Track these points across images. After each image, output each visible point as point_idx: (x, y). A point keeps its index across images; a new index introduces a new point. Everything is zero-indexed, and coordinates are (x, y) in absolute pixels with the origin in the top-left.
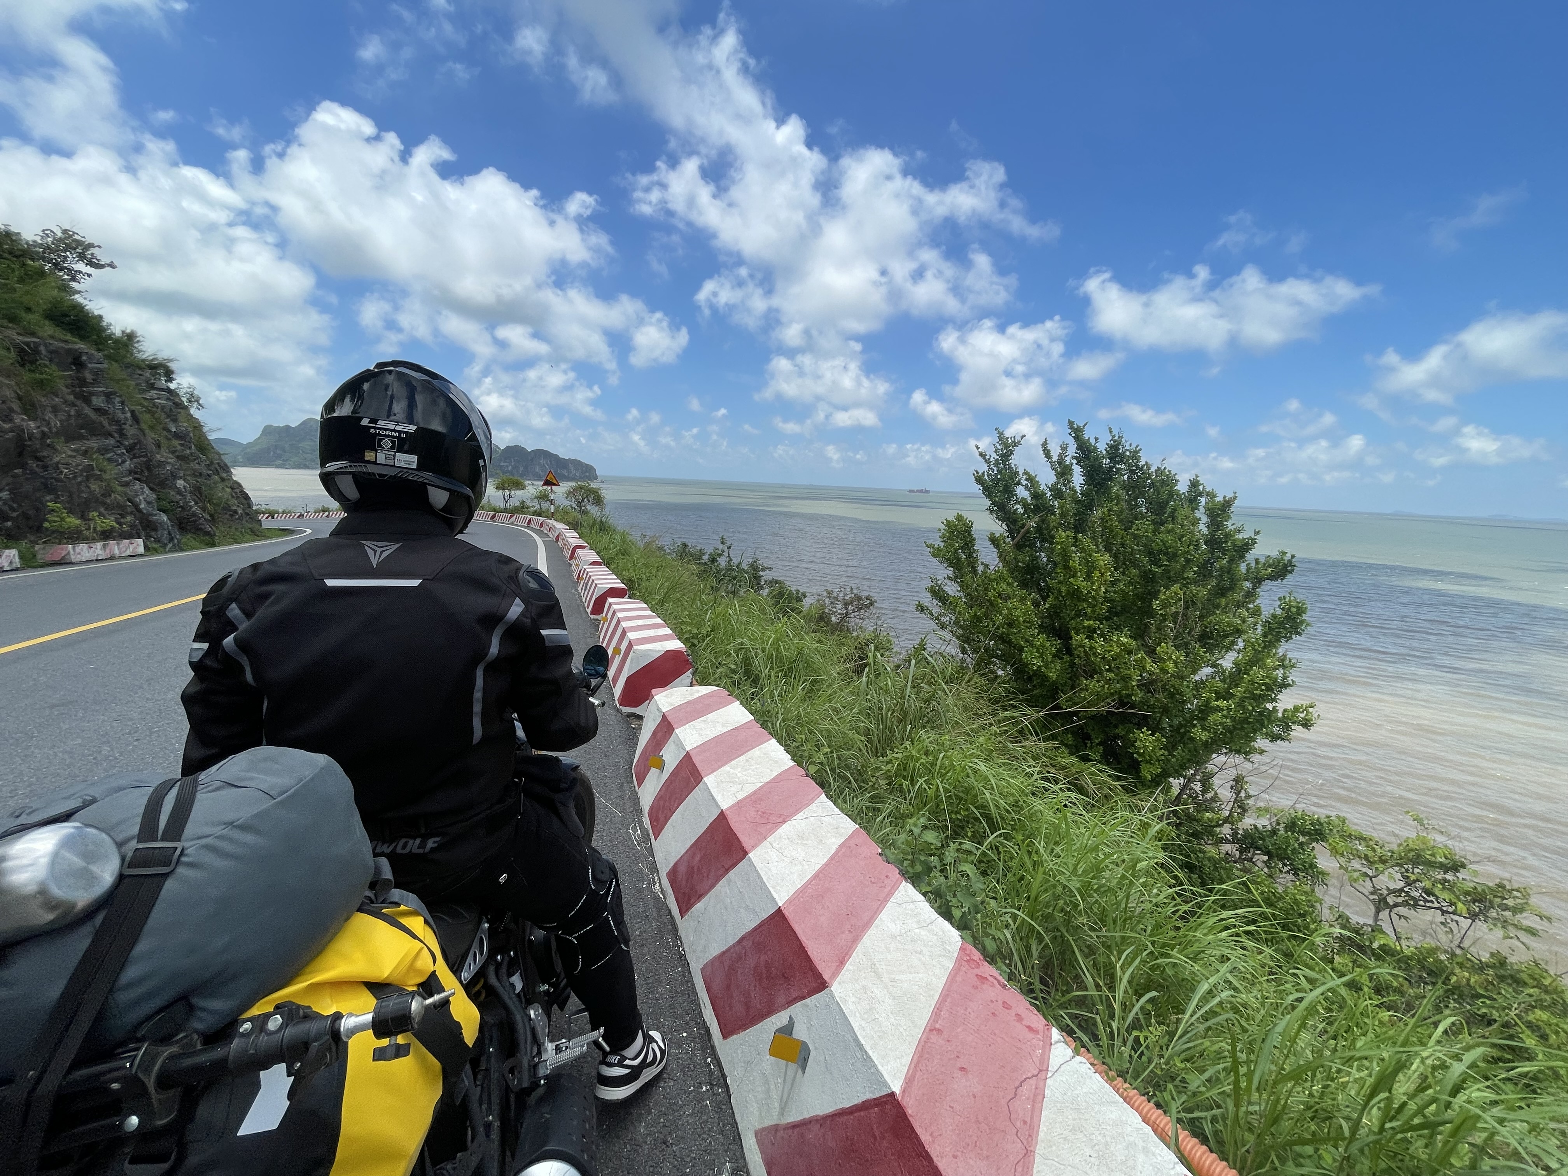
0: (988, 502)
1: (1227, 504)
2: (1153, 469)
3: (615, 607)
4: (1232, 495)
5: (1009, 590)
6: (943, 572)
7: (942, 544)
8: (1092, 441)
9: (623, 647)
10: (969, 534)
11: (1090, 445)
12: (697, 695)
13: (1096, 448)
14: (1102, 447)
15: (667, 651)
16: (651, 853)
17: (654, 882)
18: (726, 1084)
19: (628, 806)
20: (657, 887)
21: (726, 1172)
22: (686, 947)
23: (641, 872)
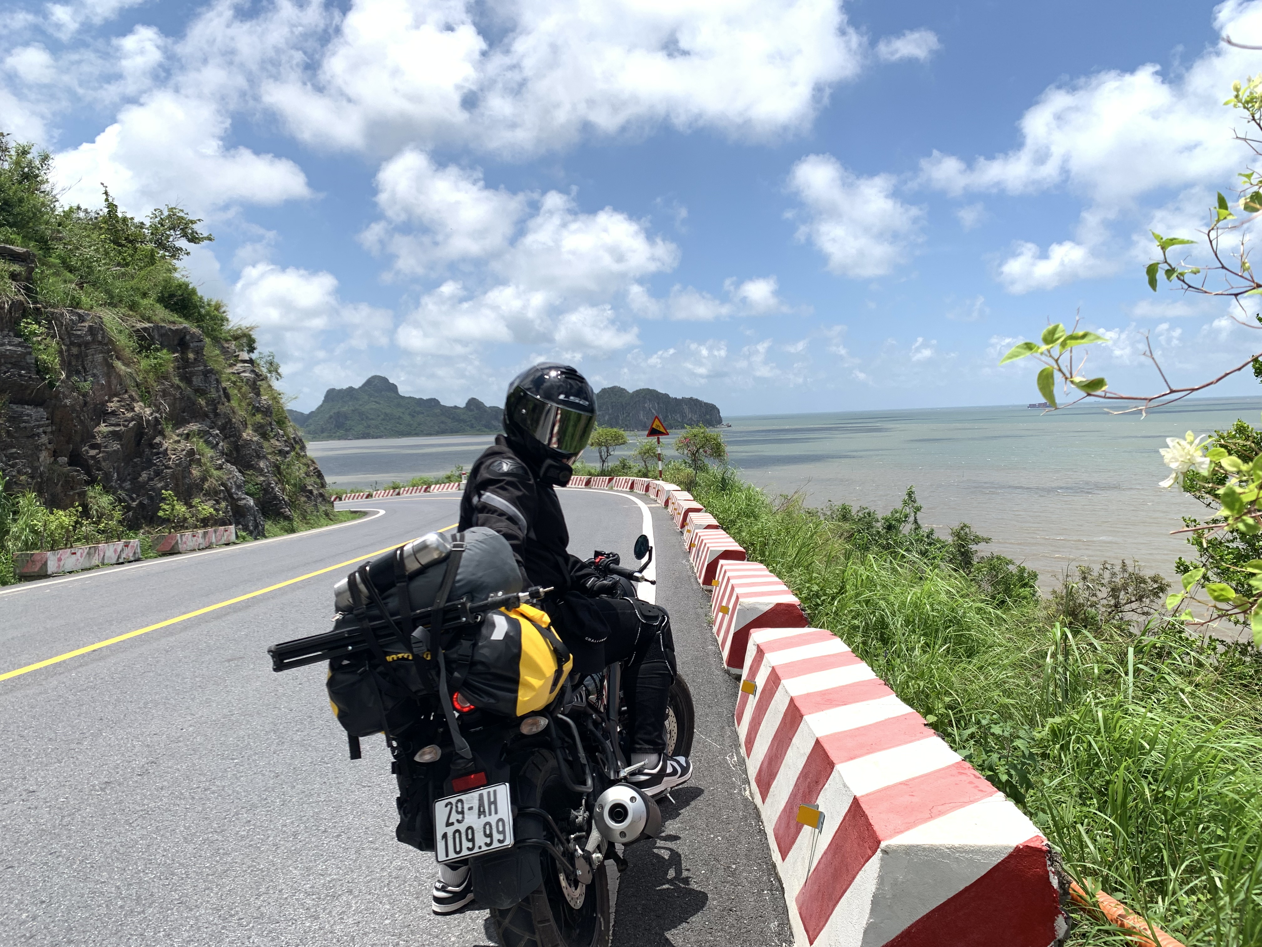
3: (728, 569)
9: (731, 605)
15: (778, 605)
16: (745, 772)
17: (745, 790)
18: (783, 888)
19: (728, 742)
20: (747, 793)
21: (774, 925)
22: (765, 824)
23: (733, 783)
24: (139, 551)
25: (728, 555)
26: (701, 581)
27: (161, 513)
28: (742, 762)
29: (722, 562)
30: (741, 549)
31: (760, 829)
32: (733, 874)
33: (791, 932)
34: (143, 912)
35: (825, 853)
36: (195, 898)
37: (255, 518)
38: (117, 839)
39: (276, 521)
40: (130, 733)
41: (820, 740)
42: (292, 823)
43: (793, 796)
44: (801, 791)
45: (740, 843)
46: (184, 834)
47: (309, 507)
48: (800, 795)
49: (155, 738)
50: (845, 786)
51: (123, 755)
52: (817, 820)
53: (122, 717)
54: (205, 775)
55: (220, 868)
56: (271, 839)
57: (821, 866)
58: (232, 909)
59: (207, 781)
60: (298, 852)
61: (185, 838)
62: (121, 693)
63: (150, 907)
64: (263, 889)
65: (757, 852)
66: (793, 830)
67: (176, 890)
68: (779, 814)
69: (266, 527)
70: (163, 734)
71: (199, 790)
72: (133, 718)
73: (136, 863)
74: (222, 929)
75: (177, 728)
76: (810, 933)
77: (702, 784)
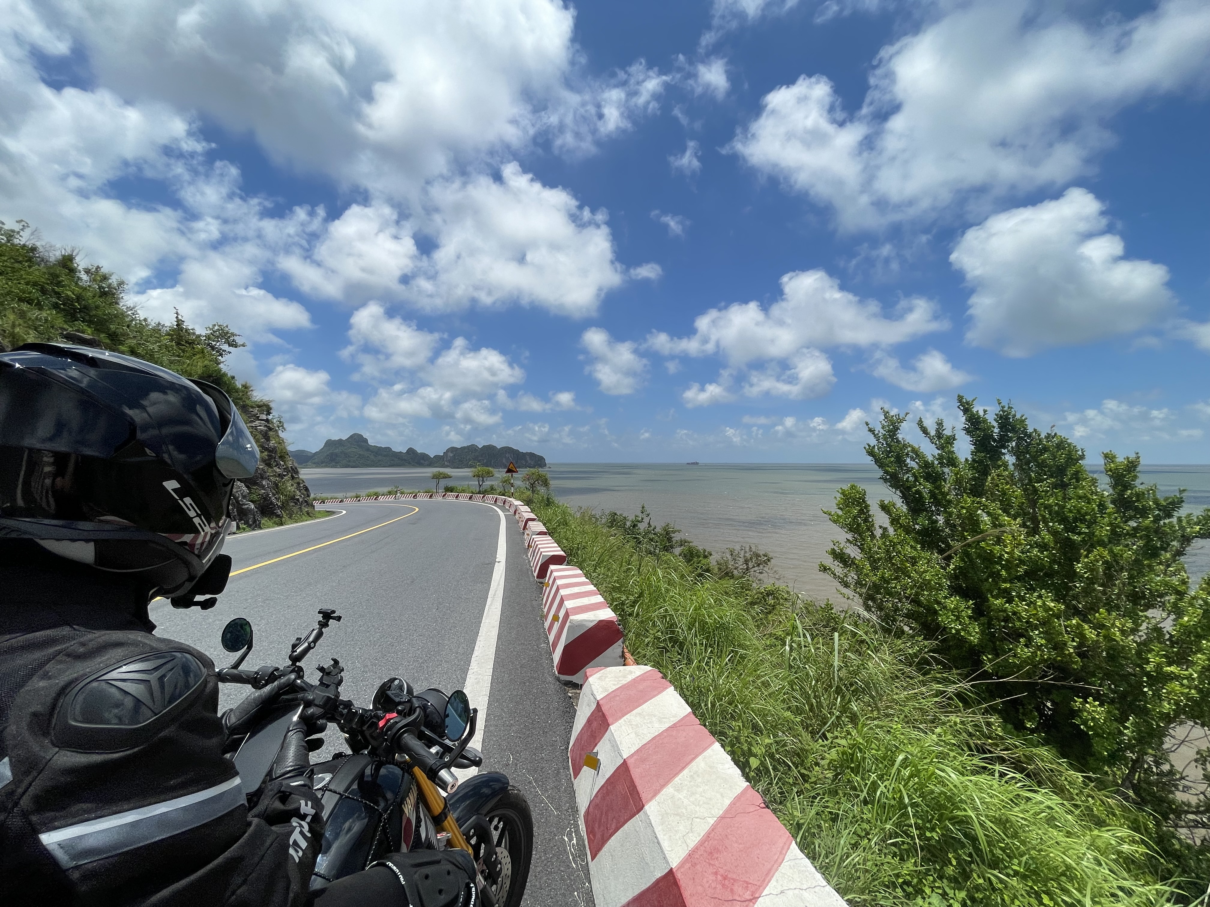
0: (880, 473)
1: (1132, 466)
2: (1043, 436)
3: (555, 574)
4: (1135, 456)
5: (914, 553)
6: (842, 536)
7: (840, 513)
8: (981, 413)
9: (561, 614)
10: (864, 501)
11: (979, 417)
12: (630, 678)
13: (985, 421)
14: (991, 419)
25: (556, 559)
26: (535, 574)
29: (552, 567)
30: (562, 553)
37: (254, 516)
39: (270, 518)
47: (295, 509)
69: (263, 522)
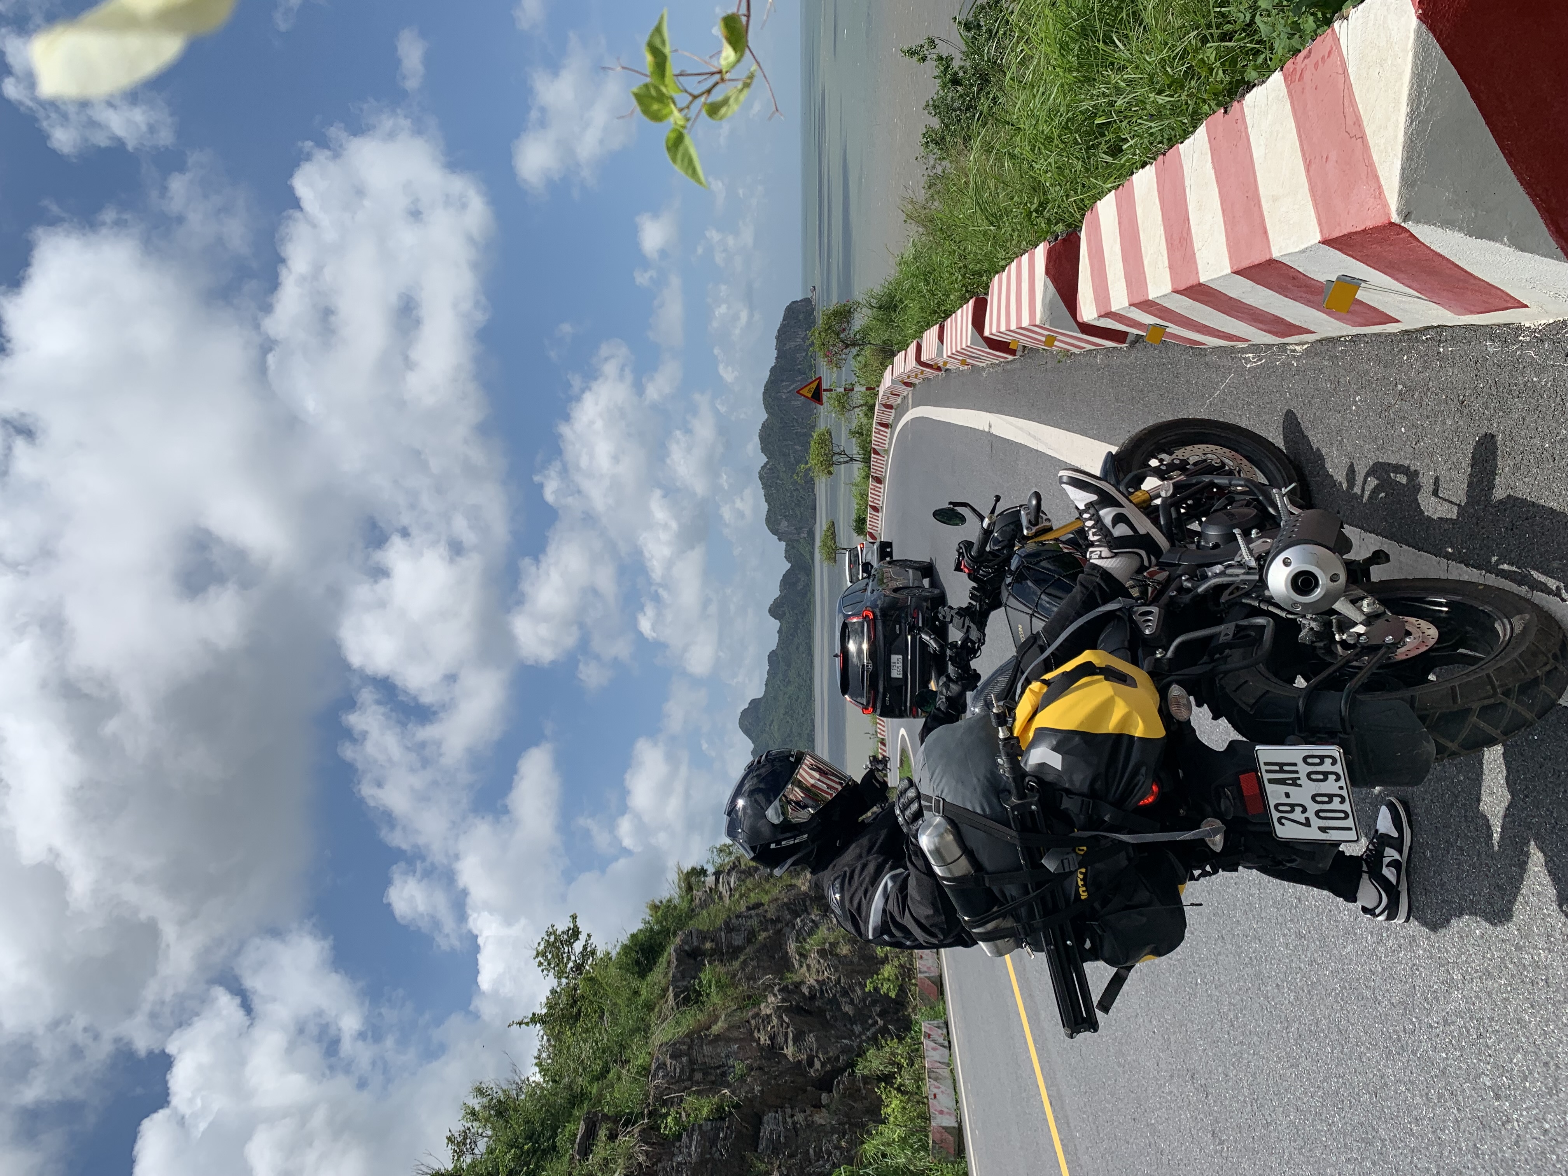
15: (1048, 272)
16: (1269, 346)
17: (1294, 351)
18: (1439, 326)
19: (1226, 362)
20: (1298, 348)
21: (1491, 347)
22: (1345, 333)
23: (1283, 365)
24: (935, 1022)
25: (978, 322)
26: (1010, 358)
27: (893, 995)
28: (1256, 348)
29: (987, 333)
30: (971, 303)
31: (1350, 341)
32: (1410, 390)
33: (1505, 325)
34: (1383, 1140)
35: (1397, 280)
36: (1371, 1076)
38: (1286, 1144)
40: (1154, 1093)
41: (1235, 268)
42: (1284, 935)
43: (1309, 303)
44: (1304, 295)
45: (1367, 372)
46: (1287, 1065)
48: (1309, 296)
49: (1163, 1065)
50: (1303, 251)
51: (1180, 1107)
52: (1349, 284)
53: (1133, 1095)
54: (1213, 1022)
55: (1335, 1036)
56: (1302, 965)
57: (1415, 285)
58: (1391, 1037)
59: (1221, 1021)
60: (1323, 938)
61: (1292, 1066)
62: (1103, 1088)
63: (1377, 1132)
64: (1369, 994)
65: (1382, 351)
66: (1357, 308)
67: (1358, 1094)
68: (1332, 320)
70: (1159, 1056)
71: (1231, 1032)
72: (1136, 1084)
73: (1319, 1131)
74: (1416, 1055)
75: (1152, 1038)
76: (1509, 305)
77: (1281, 409)
